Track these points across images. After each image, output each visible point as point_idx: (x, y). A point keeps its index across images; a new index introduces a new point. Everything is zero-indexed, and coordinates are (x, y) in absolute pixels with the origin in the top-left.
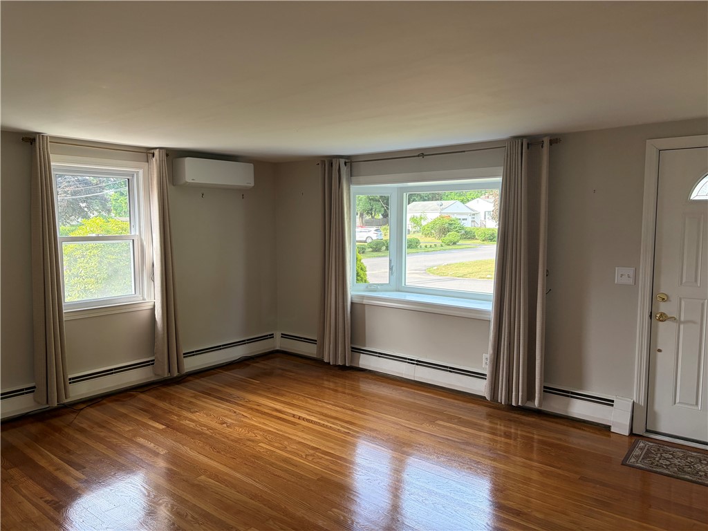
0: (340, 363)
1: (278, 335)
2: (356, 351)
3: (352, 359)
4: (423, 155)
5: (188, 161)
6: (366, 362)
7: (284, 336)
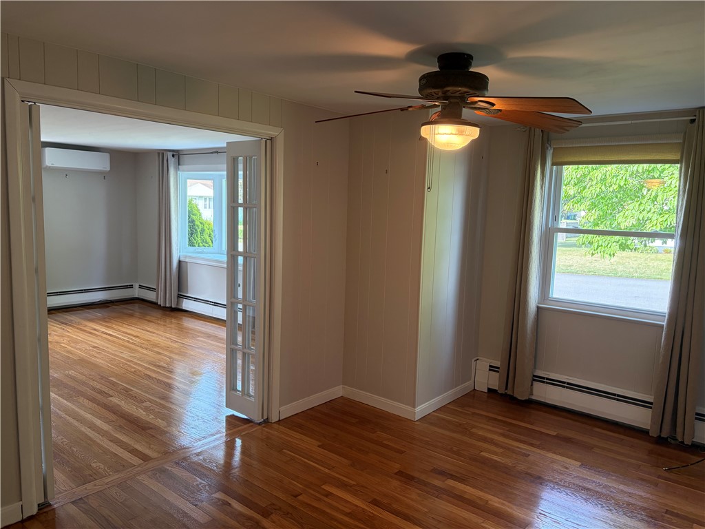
0: (167, 305)
1: (136, 286)
2: (181, 296)
3: (178, 303)
4: (217, 152)
5: (48, 150)
6: (187, 305)
7: (141, 287)
